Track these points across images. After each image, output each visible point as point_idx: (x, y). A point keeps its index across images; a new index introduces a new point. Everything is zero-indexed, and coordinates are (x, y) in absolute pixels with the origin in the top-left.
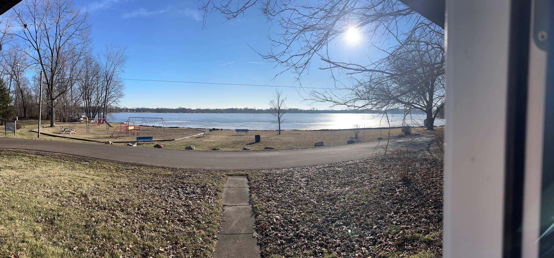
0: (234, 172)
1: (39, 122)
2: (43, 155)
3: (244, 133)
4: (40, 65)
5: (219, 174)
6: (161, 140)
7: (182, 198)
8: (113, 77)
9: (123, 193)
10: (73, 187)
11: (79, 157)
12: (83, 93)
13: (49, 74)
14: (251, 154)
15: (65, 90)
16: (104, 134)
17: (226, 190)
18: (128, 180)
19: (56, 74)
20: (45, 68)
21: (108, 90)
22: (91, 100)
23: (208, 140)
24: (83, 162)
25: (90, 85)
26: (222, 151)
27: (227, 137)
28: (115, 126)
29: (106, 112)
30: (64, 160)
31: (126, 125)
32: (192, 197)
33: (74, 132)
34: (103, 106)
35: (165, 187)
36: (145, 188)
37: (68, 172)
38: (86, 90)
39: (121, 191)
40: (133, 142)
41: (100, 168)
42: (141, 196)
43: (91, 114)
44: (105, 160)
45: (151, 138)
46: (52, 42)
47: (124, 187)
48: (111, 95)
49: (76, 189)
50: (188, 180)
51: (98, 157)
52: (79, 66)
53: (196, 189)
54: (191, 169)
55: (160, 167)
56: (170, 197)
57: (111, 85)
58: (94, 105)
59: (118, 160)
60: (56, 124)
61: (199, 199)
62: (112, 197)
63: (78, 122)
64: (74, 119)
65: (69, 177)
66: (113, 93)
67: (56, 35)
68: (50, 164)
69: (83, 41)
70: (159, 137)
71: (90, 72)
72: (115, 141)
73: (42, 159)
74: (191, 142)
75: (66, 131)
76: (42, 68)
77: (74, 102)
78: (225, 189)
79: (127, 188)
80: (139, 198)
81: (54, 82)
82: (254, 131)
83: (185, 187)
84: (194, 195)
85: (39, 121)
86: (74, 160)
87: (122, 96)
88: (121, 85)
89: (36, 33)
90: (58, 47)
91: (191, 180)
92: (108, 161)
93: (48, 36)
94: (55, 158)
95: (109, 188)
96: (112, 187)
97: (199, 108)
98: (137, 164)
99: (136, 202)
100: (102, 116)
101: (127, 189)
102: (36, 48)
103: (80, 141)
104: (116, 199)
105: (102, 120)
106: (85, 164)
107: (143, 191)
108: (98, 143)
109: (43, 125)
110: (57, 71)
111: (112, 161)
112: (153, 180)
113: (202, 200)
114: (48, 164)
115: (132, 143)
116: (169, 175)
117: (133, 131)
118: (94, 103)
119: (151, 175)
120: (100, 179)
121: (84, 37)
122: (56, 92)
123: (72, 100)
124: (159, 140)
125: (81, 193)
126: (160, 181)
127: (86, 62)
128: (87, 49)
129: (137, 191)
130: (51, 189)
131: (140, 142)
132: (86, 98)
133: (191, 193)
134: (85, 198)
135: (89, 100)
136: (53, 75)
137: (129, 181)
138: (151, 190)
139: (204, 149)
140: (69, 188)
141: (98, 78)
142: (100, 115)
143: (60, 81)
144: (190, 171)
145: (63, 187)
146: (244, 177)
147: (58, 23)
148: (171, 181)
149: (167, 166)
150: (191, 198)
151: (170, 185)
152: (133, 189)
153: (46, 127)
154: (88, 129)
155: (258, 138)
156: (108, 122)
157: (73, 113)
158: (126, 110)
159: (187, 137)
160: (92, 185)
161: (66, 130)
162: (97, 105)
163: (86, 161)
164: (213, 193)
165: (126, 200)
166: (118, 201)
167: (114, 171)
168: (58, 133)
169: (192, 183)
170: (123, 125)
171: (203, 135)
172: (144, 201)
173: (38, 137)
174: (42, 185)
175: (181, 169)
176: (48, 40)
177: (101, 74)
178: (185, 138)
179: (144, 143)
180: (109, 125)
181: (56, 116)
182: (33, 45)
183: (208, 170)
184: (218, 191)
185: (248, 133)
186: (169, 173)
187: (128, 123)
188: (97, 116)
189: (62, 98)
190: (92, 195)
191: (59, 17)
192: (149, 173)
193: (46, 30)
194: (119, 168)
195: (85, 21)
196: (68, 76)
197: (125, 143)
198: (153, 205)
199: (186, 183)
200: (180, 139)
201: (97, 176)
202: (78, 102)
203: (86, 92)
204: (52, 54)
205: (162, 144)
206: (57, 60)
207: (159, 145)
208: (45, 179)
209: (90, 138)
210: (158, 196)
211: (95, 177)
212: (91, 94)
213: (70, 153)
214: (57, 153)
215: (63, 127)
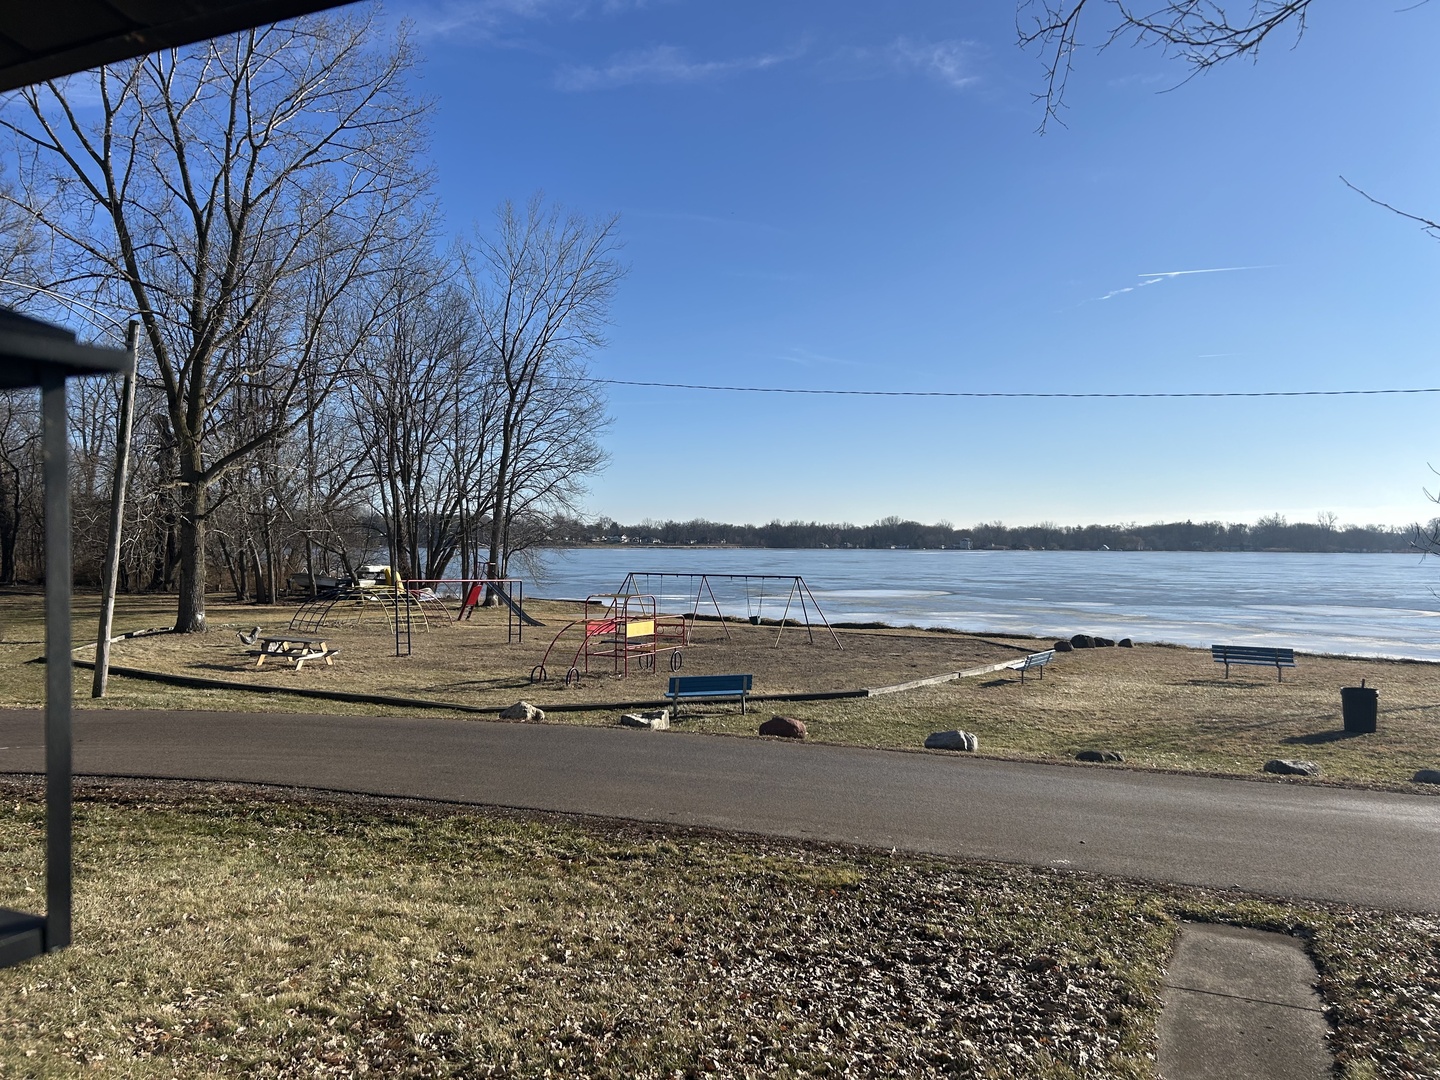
0: (1220, 903)
1: (105, 609)
2: (126, 802)
3: (1267, 670)
4: (125, 288)
5: (1125, 903)
6: (797, 692)
7: (924, 1021)
8: (543, 365)
9: (605, 987)
10: (318, 972)
11: (349, 799)
12: (377, 442)
13: (178, 339)
14: (1318, 803)
15: (274, 429)
16: (496, 667)
17: (1176, 1004)
18: (631, 916)
19: (221, 340)
20: (154, 307)
21: (515, 432)
22: (419, 479)
23: (1048, 702)
24: (376, 826)
25: (417, 401)
26: (1135, 770)
27: (1160, 688)
28: (554, 621)
29: (505, 548)
30: (260, 819)
31: (611, 616)
32: (981, 1020)
33: (320, 655)
34: (491, 511)
35: (827, 955)
36: (723, 960)
37: (285, 890)
38: (394, 427)
39: (591, 981)
40: (652, 708)
41: (472, 858)
42: (702, 1003)
43: (423, 553)
44: (499, 811)
45: (742, 682)
46: (202, 177)
47: (605, 955)
48: (534, 455)
49: (335, 988)
50: (951, 919)
51: (461, 797)
52: (354, 304)
53: (997, 974)
54: (961, 858)
55: (795, 842)
56: (855, 1007)
57: (531, 405)
58: (440, 508)
59: (574, 808)
60: (209, 613)
61: (1022, 1033)
62: (546, 1017)
63: (348, 602)
64: (324, 583)
65: (294, 917)
66: (542, 446)
67: (229, 141)
68: (170, 851)
69: (380, 182)
70: (785, 679)
71: (420, 335)
72: (555, 703)
73: (119, 827)
74: (958, 706)
75: (274, 654)
76: (135, 305)
77: (325, 489)
78: (1167, 998)
79: (626, 960)
80: (692, 1016)
81: (208, 382)
82: (1327, 663)
83: (935, 960)
84: (989, 1009)
85: (106, 602)
86: (321, 818)
87: (593, 462)
88: (586, 406)
89: (109, 114)
90: (237, 200)
91: (968, 923)
92: (518, 813)
93: (177, 139)
94: (204, 812)
95: (525, 965)
96: (545, 958)
97: (991, 522)
98: (674, 829)
99: (678, 1035)
100: (483, 567)
101: (626, 968)
102: (105, 195)
103: (358, 710)
104: (568, 1023)
105: (485, 587)
106: (386, 840)
107: (709, 976)
108: (465, 716)
109: (127, 624)
110: (227, 324)
111: (542, 815)
112: (760, 913)
113: (1037, 1044)
114: (162, 853)
115: (646, 711)
116: (845, 886)
117: (649, 645)
118: (438, 498)
119: (748, 884)
120: (473, 917)
121: (384, 160)
122: (220, 434)
123: (311, 479)
124: (785, 692)
125: (367, 1004)
126: (799, 919)
127: (399, 286)
128: (402, 221)
129: (676, 973)
130: (182, 998)
131: (688, 703)
132: (391, 468)
133: (972, 992)
134: (387, 1035)
135: (412, 484)
136: (206, 345)
137: (635, 922)
138: (754, 970)
139: (1030, 749)
140: (295, 981)
141: (458, 369)
142: (472, 559)
143: (246, 379)
144: (961, 871)
145: (257, 981)
146: (1283, 942)
147: (242, 83)
148: (855, 921)
149: (832, 837)
150: (974, 1021)
151: (852, 943)
152: (657, 964)
153: (150, 634)
154: (403, 639)
155: (1360, 709)
156: (515, 596)
157: (315, 552)
158: (610, 535)
159: (931, 682)
160: (428, 955)
161: (272, 647)
162: (454, 508)
163: (391, 822)
164: (1099, 1010)
165: (622, 1028)
166: (579, 1033)
167: (552, 870)
168: (221, 668)
169: (976, 940)
170: (597, 617)
171: (1022, 670)
172: (720, 1027)
173: (97, 692)
174: (124, 984)
175: (908, 856)
176: (181, 156)
177: (479, 352)
178: (924, 683)
179: (708, 707)
180: (522, 615)
181: (214, 569)
182: (84, 178)
183: (1061, 875)
184: (1125, 1000)
185: (1288, 672)
186: (847, 876)
187: (621, 601)
188: (454, 565)
189: (254, 470)
190: (433, 1010)
191: (251, 51)
192: (738, 877)
193: (169, 105)
194: (580, 851)
195: (394, 87)
196: (292, 354)
197: (607, 712)
198: (764, 1052)
199: (939, 939)
200: (893, 689)
201: (460, 900)
202: (347, 489)
203: (393, 442)
204: (202, 234)
205: (800, 716)
206: (231, 268)
207: (787, 719)
208: (142, 941)
209: (415, 690)
210: (790, 1000)
211: (445, 906)
212: (421, 451)
213: (301, 779)
214: (215, 781)
215: (256, 630)
